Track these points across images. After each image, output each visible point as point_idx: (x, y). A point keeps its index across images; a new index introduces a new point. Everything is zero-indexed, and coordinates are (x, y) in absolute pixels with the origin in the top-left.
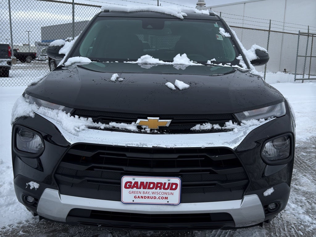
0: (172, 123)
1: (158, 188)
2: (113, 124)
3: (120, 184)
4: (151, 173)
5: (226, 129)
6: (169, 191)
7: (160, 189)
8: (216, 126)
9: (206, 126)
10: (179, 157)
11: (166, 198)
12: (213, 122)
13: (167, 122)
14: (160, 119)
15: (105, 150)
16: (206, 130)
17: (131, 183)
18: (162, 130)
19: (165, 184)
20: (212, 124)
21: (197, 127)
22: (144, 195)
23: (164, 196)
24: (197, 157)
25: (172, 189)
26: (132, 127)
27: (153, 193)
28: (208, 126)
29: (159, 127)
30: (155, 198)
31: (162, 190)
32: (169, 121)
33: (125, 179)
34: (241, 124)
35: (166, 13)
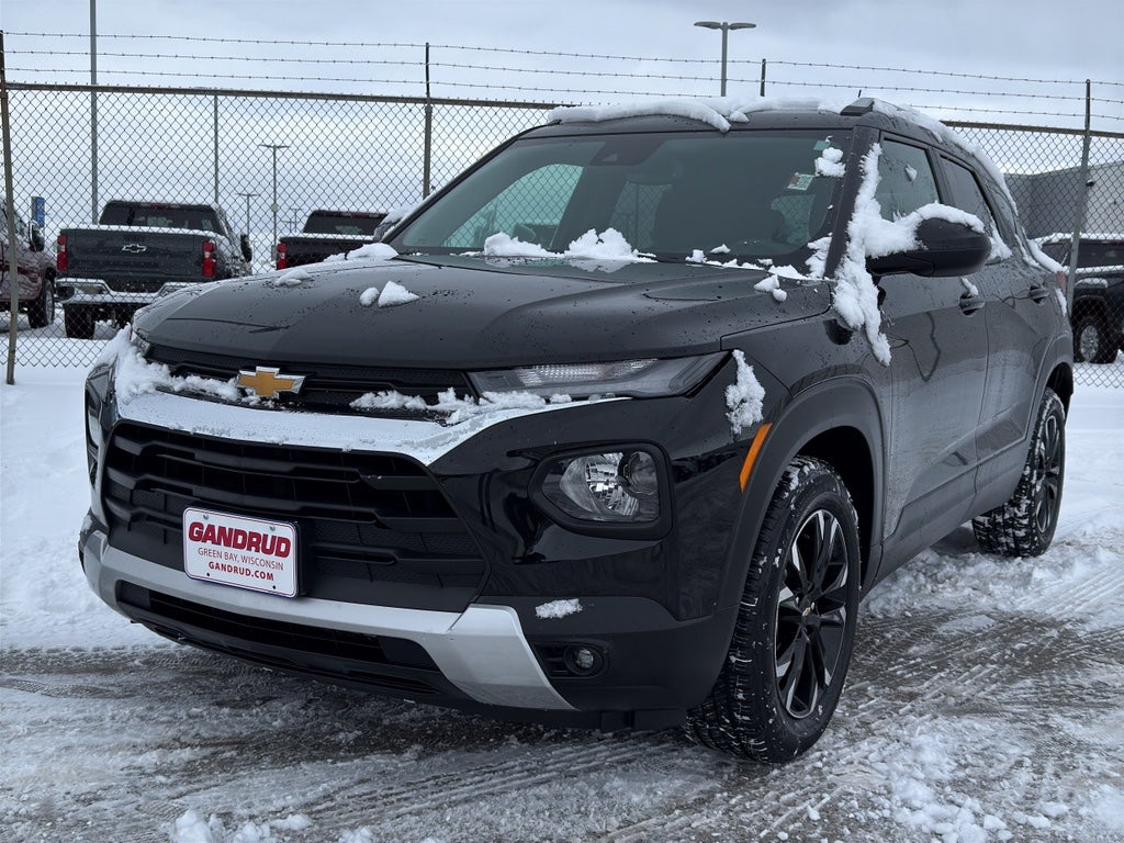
0: (306, 384)
1: (253, 548)
2: (194, 381)
3: (180, 526)
4: (236, 505)
5: (436, 411)
6: (273, 557)
7: (257, 550)
8: (415, 403)
9: (387, 398)
10: (296, 471)
11: (270, 577)
12: (406, 389)
13: (295, 382)
14: (281, 372)
15: (164, 440)
16: (386, 409)
17: (201, 526)
18: (287, 401)
19: (266, 536)
20: (403, 393)
21: (366, 400)
22: (227, 563)
23: (267, 570)
24: (339, 475)
25: (279, 554)
26: (227, 389)
27: (244, 559)
28: (392, 400)
29: (281, 394)
30: (247, 572)
31: (261, 555)
32: (300, 378)
33: (192, 516)
34: (481, 401)
35: (692, 116)
